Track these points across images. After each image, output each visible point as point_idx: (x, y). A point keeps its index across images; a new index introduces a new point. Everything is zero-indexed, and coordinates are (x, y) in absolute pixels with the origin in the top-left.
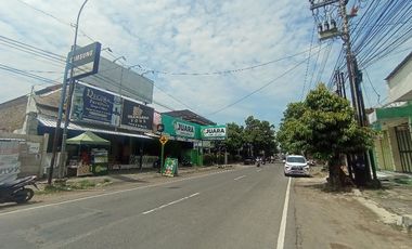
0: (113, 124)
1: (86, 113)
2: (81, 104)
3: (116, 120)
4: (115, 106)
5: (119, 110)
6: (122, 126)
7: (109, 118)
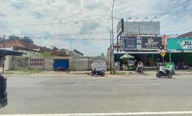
0: (138, 49)
1: (126, 47)
2: (124, 44)
3: (139, 47)
4: (138, 41)
5: (140, 42)
6: (143, 49)
7: (136, 47)
